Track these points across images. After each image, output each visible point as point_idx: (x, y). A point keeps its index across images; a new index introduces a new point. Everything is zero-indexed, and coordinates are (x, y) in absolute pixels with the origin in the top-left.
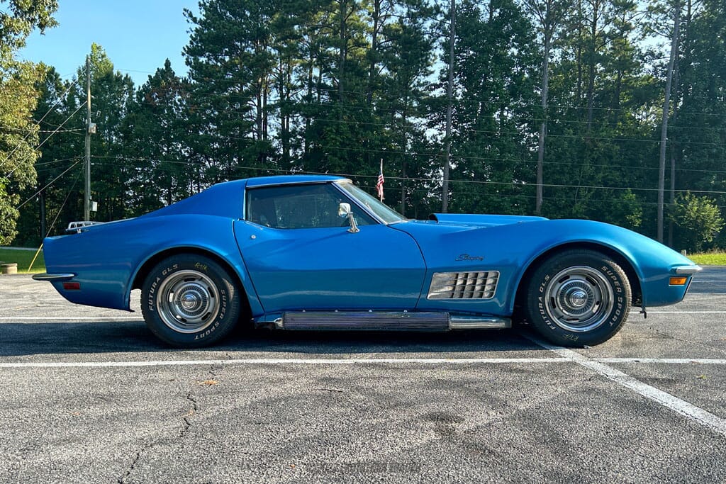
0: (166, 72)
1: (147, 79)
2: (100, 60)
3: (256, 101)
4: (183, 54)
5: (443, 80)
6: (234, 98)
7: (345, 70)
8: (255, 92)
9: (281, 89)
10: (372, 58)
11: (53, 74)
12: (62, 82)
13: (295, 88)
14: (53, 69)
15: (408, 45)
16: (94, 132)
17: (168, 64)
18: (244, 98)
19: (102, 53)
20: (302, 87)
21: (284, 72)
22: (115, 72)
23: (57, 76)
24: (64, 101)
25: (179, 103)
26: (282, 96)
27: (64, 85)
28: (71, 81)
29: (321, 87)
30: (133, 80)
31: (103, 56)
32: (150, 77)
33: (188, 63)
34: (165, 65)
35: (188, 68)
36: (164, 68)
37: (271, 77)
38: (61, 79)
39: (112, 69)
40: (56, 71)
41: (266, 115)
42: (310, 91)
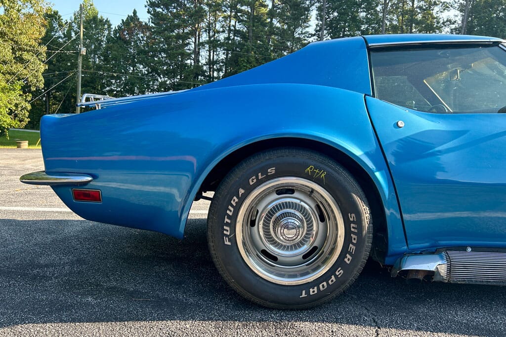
0: (133, 18)
1: (121, 22)
2: (89, 7)
3: (193, 39)
4: (146, 6)
5: (317, 31)
6: (178, 37)
7: (254, 21)
8: (193, 33)
9: (209, 33)
10: (271, 14)
11: (57, 15)
12: (63, 21)
13: (218, 32)
14: (57, 12)
15: (296, 7)
16: (85, 54)
17: (135, 12)
18: (185, 37)
19: (91, 3)
20: (223, 31)
21: (211, 21)
22: (99, 17)
23: (60, 17)
24: (64, 34)
25: (141, 39)
26: (210, 37)
27: (64, 23)
28: (69, 21)
29: (237, 32)
30: (111, 22)
31: (91, 5)
32: (123, 20)
33: (149, 12)
34: (133, 13)
35: (149, 16)
36: (132, 15)
37: (203, 25)
38: (62, 19)
39: (97, 14)
40: (59, 14)
41: (199, 49)
42: (229, 34)
